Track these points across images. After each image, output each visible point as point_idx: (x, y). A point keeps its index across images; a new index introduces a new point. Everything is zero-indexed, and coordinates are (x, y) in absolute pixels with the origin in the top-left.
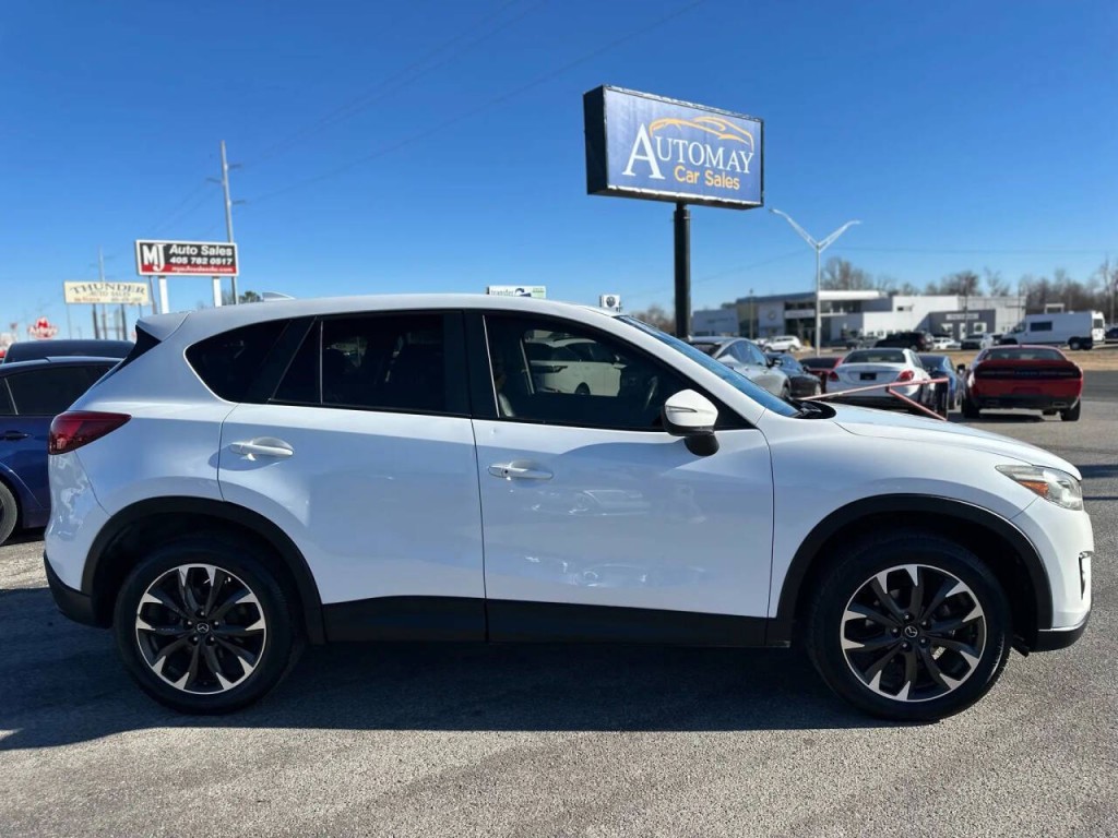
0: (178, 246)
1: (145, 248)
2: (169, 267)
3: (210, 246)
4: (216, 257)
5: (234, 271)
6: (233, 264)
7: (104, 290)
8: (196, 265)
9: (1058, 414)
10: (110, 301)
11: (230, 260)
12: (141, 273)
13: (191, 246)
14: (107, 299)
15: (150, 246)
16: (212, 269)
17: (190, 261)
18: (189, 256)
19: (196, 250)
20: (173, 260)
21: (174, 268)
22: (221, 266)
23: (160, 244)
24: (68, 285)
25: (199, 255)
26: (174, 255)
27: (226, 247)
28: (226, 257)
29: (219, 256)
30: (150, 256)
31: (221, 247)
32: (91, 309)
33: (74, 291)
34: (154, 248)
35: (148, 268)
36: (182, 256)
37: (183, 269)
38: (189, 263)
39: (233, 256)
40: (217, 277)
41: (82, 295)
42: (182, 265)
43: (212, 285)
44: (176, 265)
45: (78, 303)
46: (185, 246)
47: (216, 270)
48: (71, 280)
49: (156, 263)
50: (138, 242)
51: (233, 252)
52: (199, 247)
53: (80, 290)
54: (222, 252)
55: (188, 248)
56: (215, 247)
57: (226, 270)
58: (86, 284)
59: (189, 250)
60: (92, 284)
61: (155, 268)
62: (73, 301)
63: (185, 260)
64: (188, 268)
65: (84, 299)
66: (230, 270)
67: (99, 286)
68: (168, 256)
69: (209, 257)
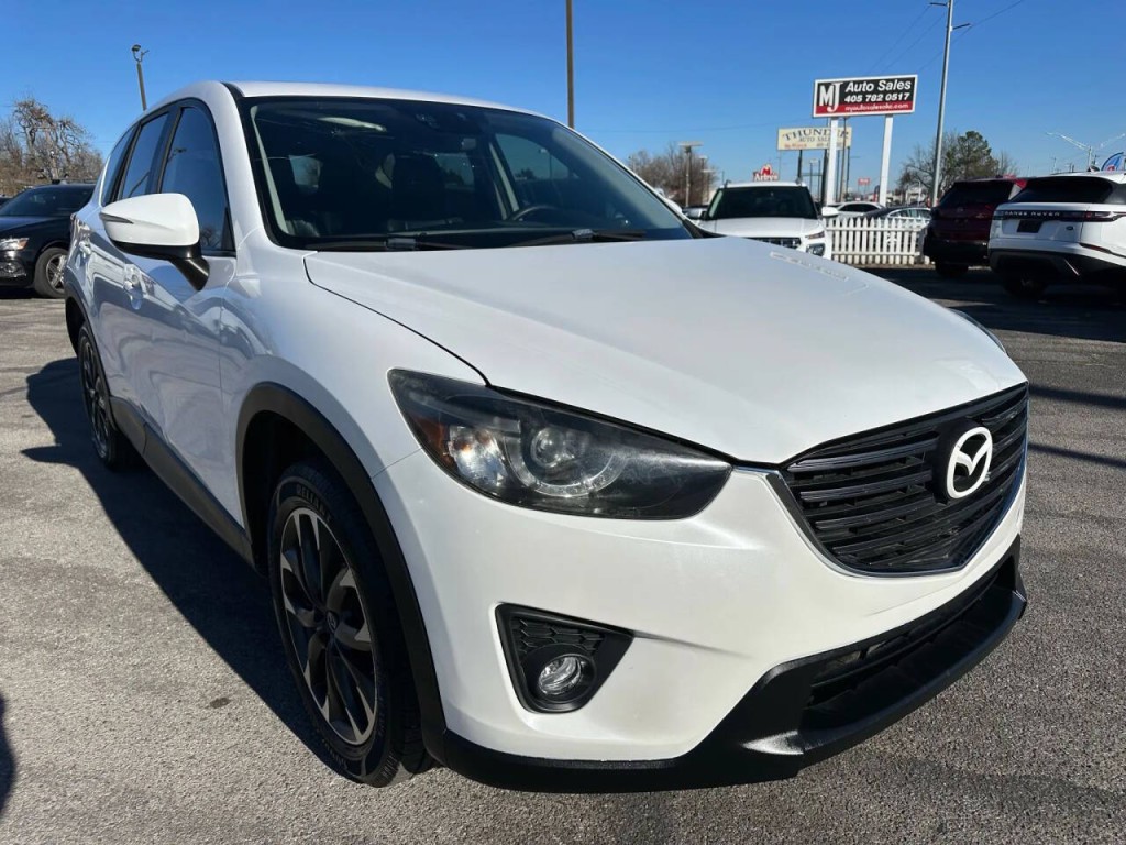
0: (855, 82)
1: (823, 88)
2: (843, 105)
3: (888, 81)
4: (892, 92)
5: (910, 108)
6: (910, 99)
7: (812, 135)
8: (871, 103)
10: (815, 147)
11: (907, 94)
12: (815, 115)
13: (868, 82)
14: (812, 145)
15: (827, 86)
16: (887, 106)
17: (864, 98)
18: (864, 94)
19: (873, 85)
20: (848, 99)
21: (847, 108)
22: (897, 101)
23: (837, 82)
24: (782, 132)
25: (876, 92)
26: (851, 93)
27: (904, 80)
28: (904, 91)
29: (898, 91)
30: (826, 96)
31: (899, 80)
32: (798, 153)
33: (786, 139)
34: (831, 88)
35: (822, 109)
36: (857, 94)
37: (856, 108)
38: (864, 102)
39: (911, 91)
40: (890, 115)
41: (794, 141)
42: (856, 104)
43: (885, 122)
44: (851, 104)
45: (788, 150)
46: (862, 82)
47: (890, 107)
48: (783, 128)
49: (831, 103)
50: (817, 82)
51: (912, 86)
52: (876, 83)
53: (791, 136)
54: (900, 86)
55: (865, 84)
56: (893, 81)
57: (900, 106)
58: (796, 130)
59: (866, 87)
60: (802, 130)
61: (829, 109)
62: (783, 148)
63: (860, 98)
64: (862, 107)
65: (793, 145)
66: (906, 105)
67: (807, 132)
68: (843, 95)
69: (885, 93)
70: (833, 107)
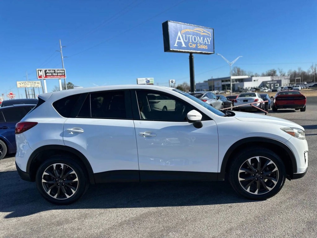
0: (49, 70)
1: (39, 71)
2: (46, 76)
3: (58, 70)
4: (59, 73)
5: (65, 77)
6: (64, 75)
7: (28, 83)
8: (54, 76)
9: (300, 109)
10: (30, 87)
12: (38, 78)
13: (52, 70)
14: (29, 86)
15: (41, 71)
16: (59, 76)
17: (52, 74)
19: (54, 71)
20: (47, 74)
22: (61, 75)
23: (43, 70)
24: (18, 82)
25: (55, 73)
26: (47, 73)
28: (62, 73)
30: (41, 74)
31: (61, 70)
32: (25, 89)
33: (19, 84)
34: (42, 71)
35: (40, 77)
36: (50, 73)
37: (50, 77)
39: (64, 73)
40: (60, 79)
41: (22, 85)
42: (50, 76)
43: (59, 80)
44: (48, 76)
45: (21, 87)
48: (19, 81)
49: (42, 75)
50: (37, 69)
51: (64, 71)
53: (21, 84)
56: (59, 70)
57: (62, 77)
58: (23, 82)
59: (52, 71)
60: (25, 82)
61: (42, 77)
62: (19, 87)
63: (51, 74)
64: (52, 76)
65: (23, 86)
67: (27, 82)
68: (46, 73)
70: (43, 76)
